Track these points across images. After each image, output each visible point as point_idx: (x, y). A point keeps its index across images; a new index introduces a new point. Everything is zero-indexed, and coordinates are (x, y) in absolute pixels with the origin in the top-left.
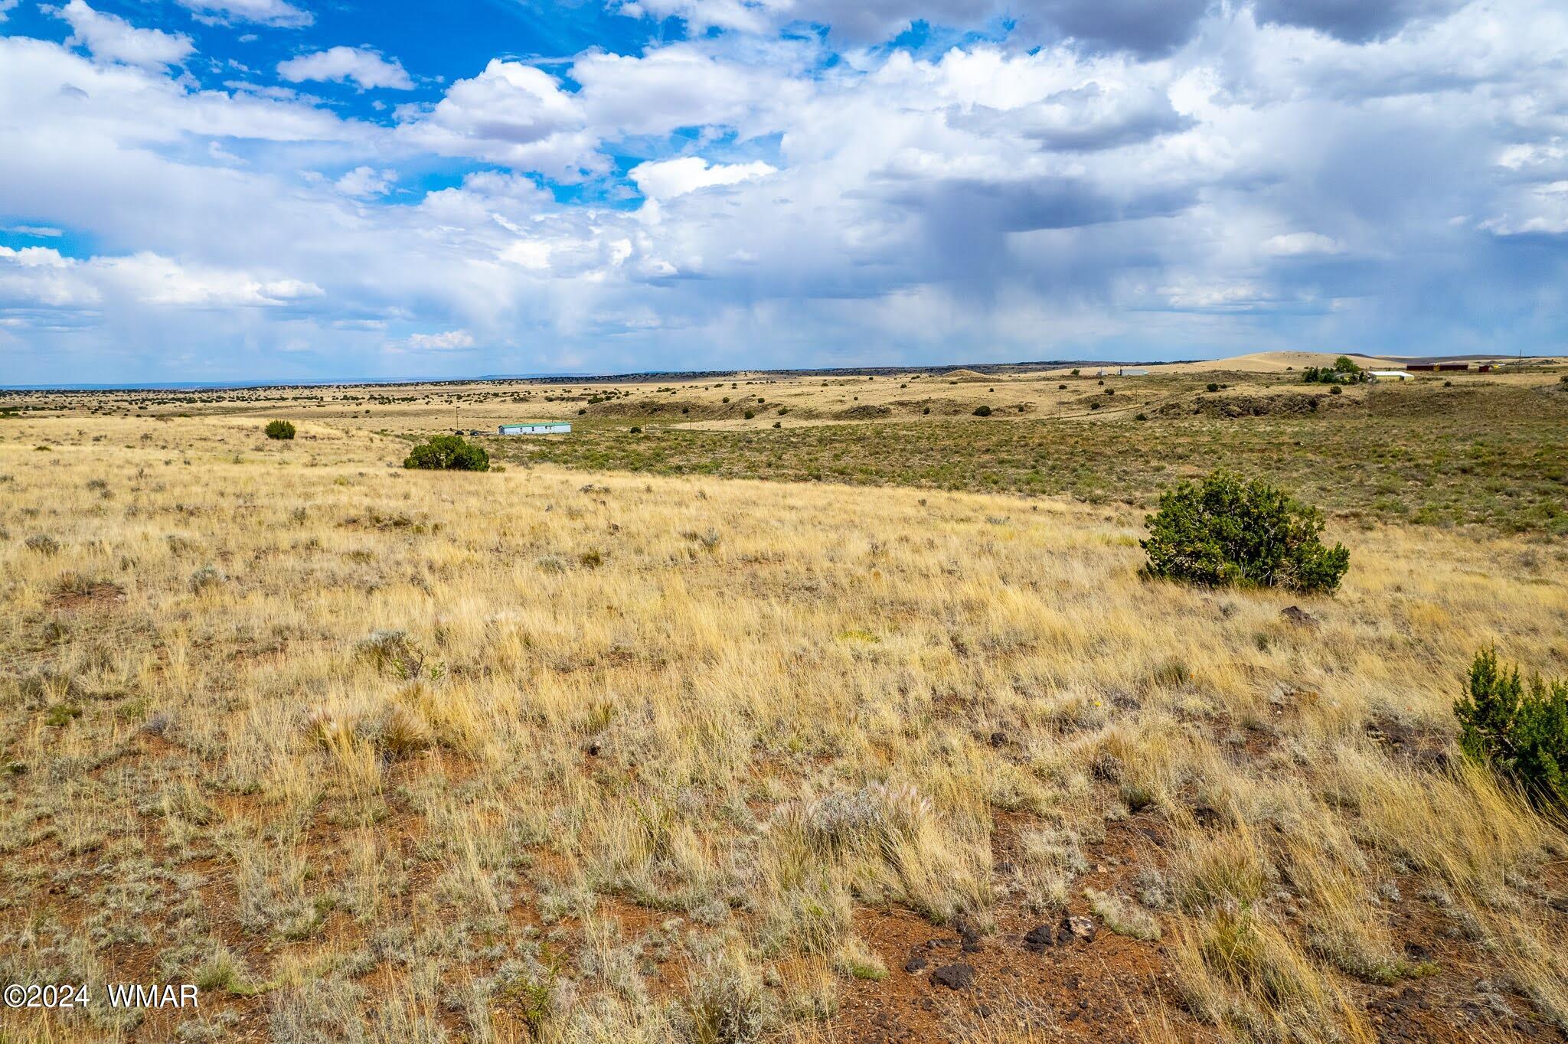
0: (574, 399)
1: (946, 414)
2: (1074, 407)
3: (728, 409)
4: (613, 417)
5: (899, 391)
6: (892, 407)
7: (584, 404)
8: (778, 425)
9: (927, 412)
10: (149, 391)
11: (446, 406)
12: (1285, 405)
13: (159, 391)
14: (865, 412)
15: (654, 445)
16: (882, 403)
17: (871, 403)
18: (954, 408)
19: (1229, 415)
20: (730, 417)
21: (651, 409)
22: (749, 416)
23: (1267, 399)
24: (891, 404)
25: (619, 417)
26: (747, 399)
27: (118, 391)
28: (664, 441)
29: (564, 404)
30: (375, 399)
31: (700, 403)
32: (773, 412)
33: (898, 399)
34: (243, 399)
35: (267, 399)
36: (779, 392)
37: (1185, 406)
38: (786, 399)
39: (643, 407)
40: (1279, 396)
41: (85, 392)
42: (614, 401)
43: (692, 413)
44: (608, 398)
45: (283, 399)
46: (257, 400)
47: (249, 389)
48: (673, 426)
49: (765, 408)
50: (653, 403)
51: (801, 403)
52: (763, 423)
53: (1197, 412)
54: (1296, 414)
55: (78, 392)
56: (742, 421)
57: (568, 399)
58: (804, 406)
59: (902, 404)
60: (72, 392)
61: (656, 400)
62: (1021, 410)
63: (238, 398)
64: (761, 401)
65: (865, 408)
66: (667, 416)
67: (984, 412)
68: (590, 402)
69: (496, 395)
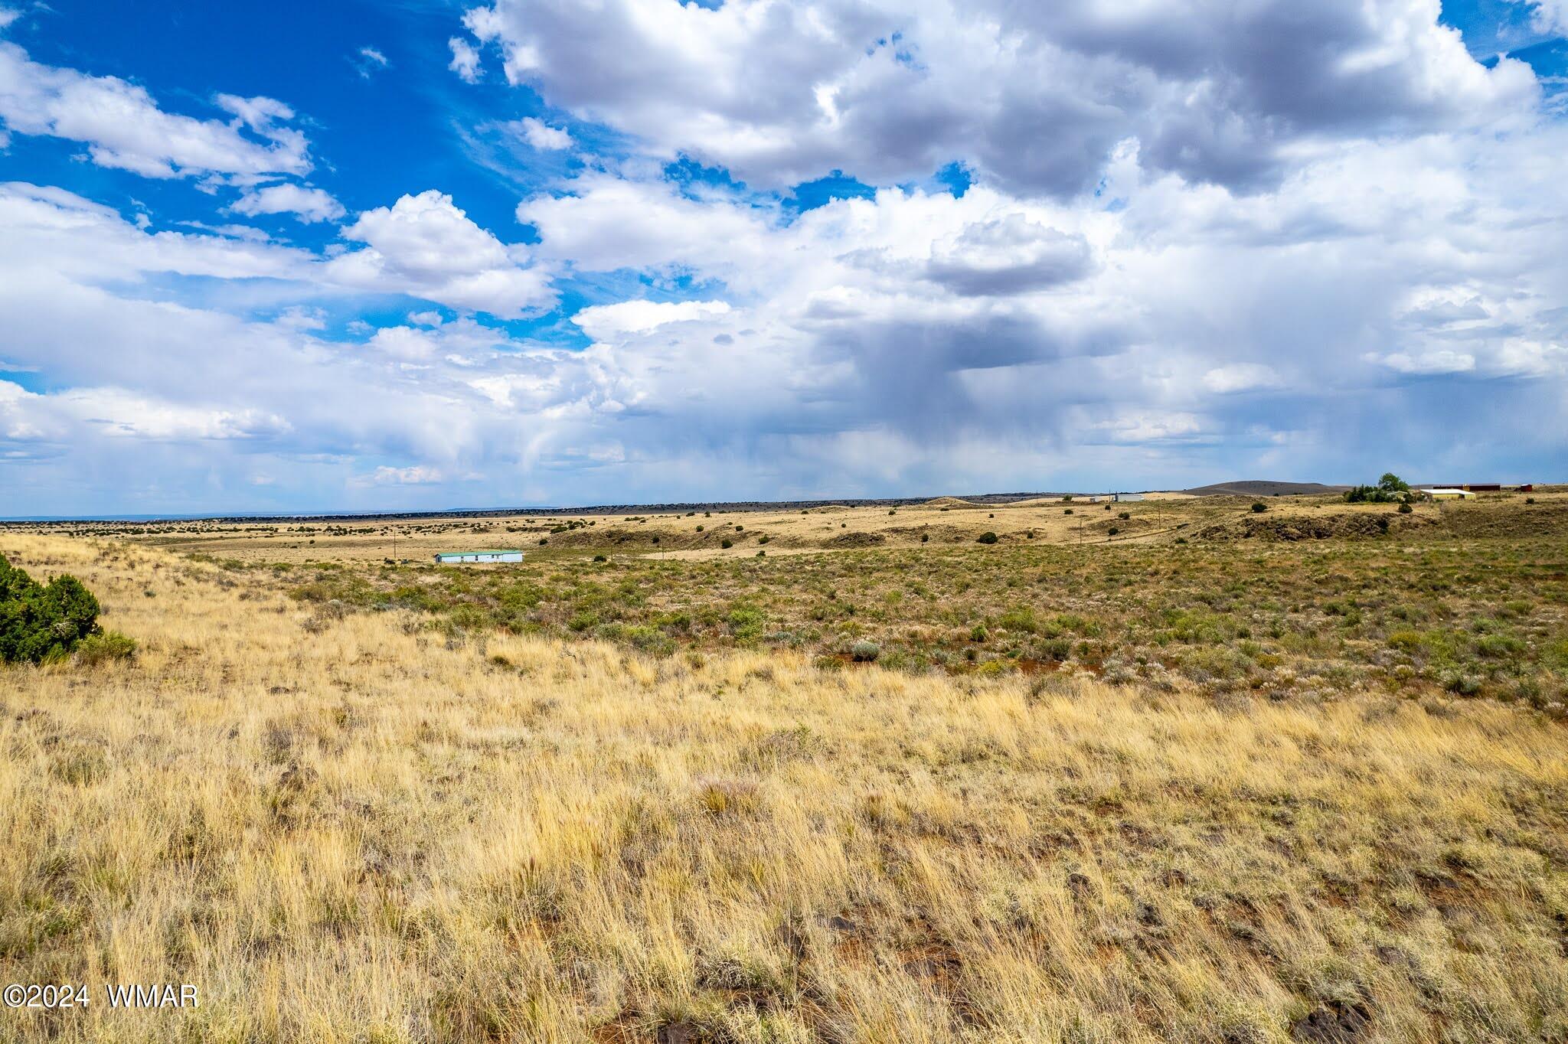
0: (536, 530)
1: (947, 541)
2: (1088, 533)
3: (703, 538)
4: (576, 547)
5: (889, 518)
6: (885, 534)
7: (546, 535)
8: (762, 554)
9: (925, 539)
10: (98, 522)
11: (402, 537)
12: (1350, 526)
13: (109, 523)
14: (857, 539)
15: (621, 576)
16: (874, 530)
17: (862, 531)
18: (955, 536)
19: (1288, 538)
20: (705, 547)
21: (618, 538)
22: (726, 545)
23: (1328, 519)
24: (883, 531)
25: (583, 547)
26: (723, 527)
27: (65, 522)
28: (636, 570)
29: (525, 534)
30: (332, 530)
31: (672, 531)
32: (753, 541)
33: (890, 526)
34: (195, 530)
35: (220, 530)
36: (757, 520)
37: (1232, 529)
38: (766, 527)
39: (609, 537)
40: (1341, 516)
41: (30, 523)
42: (579, 530)
43: (663, 542)
44: (572, 527)
45: (236, 530)
46: (208, 531)
47: (204, 521)
48: (642, 556)
49: (744, 537)
50: (620, 532)
51: (783, 531)
52: (743, 552)
53: (1248, 535)
54: (1365, 536)
55: (23, 523)
56: (720, 551)
57: (531, 530)
58: (787, 534)
59: (896, 531)
60: (16, 523)
61: (624, 529)
62: (1030, 536)
63: (189, 530)
64: (739, 528)
65: (857, 536)
66: (636, 546)
67: (989, 539)
68: (553, 532)
69: (456, 526)
